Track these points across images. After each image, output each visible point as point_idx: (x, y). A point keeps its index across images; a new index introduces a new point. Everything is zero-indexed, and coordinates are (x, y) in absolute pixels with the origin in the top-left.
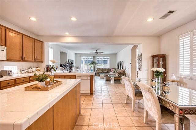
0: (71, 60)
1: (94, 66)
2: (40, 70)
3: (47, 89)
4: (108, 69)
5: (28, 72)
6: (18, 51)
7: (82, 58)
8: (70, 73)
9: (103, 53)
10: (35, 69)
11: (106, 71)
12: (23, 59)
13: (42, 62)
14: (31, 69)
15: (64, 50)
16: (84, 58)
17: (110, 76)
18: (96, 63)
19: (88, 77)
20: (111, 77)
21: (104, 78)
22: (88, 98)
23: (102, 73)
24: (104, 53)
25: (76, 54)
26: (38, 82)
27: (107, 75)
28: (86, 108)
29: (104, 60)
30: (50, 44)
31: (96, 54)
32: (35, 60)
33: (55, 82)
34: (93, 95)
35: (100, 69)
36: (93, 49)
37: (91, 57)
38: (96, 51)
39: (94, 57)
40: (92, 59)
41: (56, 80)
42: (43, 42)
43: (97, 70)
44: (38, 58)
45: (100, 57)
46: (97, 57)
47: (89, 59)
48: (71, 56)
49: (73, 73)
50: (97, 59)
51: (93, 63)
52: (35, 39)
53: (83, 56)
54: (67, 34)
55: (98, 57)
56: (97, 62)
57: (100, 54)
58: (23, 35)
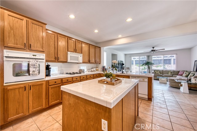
0: (121, 61)
1: (149, 67)
2: (98, 70)
3: (113, 84)
4: (174, 71)
5: (92, 71)
6: (87, 57)
7: (132, 58)
8: (122, 73)
9: (164, 49)
10: (95, 69)
11: (169, 74)
12: (89, 62)
13: (100, 64)
14: (93, 69)
15: (115, 52)
16: (134, 59)
17: (179, 81)
18: (152, 64)
19: (145, 79)
20: (180, 83)
21: (166, 84)
22: (144, 102)
23: (162, 76)
24: (166, 50)
25: (125, 55)
26: (106, 77)
27: (173, 80)
28: (144, 112)
29: (164, 60)
30: (105, 48)
31: (152, 52)
32: (96, 62)
33: (116, 79)
34: (151, 101)
35: (158, 72)
36: (147, 47)
37: (144, 57)
38: (152, 49)
39: (148, 57)
40: (146, 59)
41: (116, 78)
42: (100, 48)
43: (153, 71)
44: (97, 60)
45: (158, 55)
46: (153, 57)
47: (141, 59)
48: (121, 57)
49: (126, 74)
50: (153, 59)
51: (148, 64)
52: (95, 46)
53: (133, 56)
54: (120, 36)
55: (155, 55)
56: (153, 62)
57: (159, 52)
58: (89, 44)
